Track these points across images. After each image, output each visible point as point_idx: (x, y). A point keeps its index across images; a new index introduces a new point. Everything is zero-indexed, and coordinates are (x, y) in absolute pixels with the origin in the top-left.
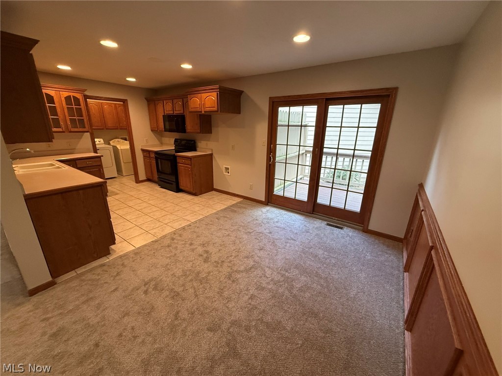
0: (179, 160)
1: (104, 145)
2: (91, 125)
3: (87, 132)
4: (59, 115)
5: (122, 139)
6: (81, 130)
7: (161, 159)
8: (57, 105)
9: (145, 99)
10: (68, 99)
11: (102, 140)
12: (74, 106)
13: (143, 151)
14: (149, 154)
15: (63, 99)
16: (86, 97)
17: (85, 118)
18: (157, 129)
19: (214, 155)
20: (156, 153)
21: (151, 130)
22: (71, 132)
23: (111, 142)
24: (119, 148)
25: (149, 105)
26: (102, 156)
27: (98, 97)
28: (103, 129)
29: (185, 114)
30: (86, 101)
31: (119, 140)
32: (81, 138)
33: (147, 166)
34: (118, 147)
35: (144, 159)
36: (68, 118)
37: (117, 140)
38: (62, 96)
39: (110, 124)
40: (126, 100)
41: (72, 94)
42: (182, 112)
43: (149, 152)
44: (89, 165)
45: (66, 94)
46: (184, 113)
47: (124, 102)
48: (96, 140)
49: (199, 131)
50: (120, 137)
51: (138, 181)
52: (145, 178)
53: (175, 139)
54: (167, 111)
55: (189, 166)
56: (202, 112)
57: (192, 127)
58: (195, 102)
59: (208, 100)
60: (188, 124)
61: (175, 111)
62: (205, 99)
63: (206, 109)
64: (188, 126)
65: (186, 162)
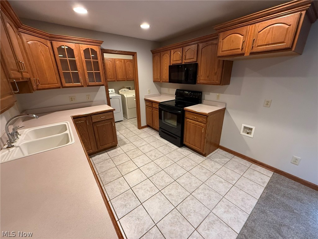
0: (187, 115)
1: (115, 94)
2: (106, 79)
3: (103, 85)
4: (78, 69)
5: (127, 88)
6: (97, 83)
7: (164, 111)
8: (76, 58)
9: (151, 51)
10: (86, 51)
11: (113, 90)
12: (92, 60)
13: (146, 101)
14: (152, 104)
15: (82, 52)
16: (103, 51)
17: (101, 71)
18: (159, 80)
19: (228, 110)
20: (161, 104)
21: (154, 81)
22: (89, 86)
23: (120, 91)
24: (126, 97)
25: (154, 57)
26: (115, 110)
27: (113, 51)
28: (115, 81)
29: (199, 62)
30: (103, 56)
31: (125, 89)
32: (97, 91)
33: (149, 115)
34: (125, 95)
35: (146, 108)
36: (86, 72)
37: (124, 89)
38: (81, 49)
39: (120, 76)
40: (136, 53)
41: (90, 47)
42: (195, 60)
43: (152, 102)
44: (103, 119)
45: (84, 47)
46: (197, 61)
47: (133, 55)
48: (109, 90)
49: (218, 82)
50: (126, 87)
51: (140, 127)
52: (145, 125)
53: (177, 90)
54: (174, 61)
55: (203, 124)
56: (244, 54)
57: (208, 77)
58: (232, 41)
59: (268, 33)
60: (201, 74)
61: (185, 60)
62: (259, 32)
63: (258, 48)
64: (202, 76)
65: (199, 119)
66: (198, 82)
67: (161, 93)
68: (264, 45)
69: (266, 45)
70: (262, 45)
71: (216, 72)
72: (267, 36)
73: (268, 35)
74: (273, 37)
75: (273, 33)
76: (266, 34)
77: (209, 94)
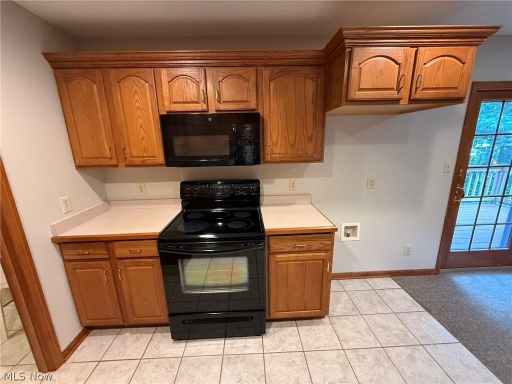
0: (275, 245)
18: (113, 162)
29: (263, 110)
42: (251, 105)
43: (109, 242)
46: (256, 109)
49: (317, 156)
53: (182, 183)
54: (175, 103)
55: (323, 254)
56: (400, 100)
57: (293, 146)
58: (381, 71)
59: (439, 69)
60: (275, 140)
61: (219, 101)
62: (425, 64)
63: (423, 93)
64: (276, 144)
65: (311, 246)
66: (268, 158)
67: (108, 201)
68: (432, 88)
69: (435, 89)
70: (430, 88)
71: (312, 135)
72: (436, 74)
73: (438, 73)
74: (444, 78)
75: (445, 71)
76: (435, 70)
77: (273, 183)
